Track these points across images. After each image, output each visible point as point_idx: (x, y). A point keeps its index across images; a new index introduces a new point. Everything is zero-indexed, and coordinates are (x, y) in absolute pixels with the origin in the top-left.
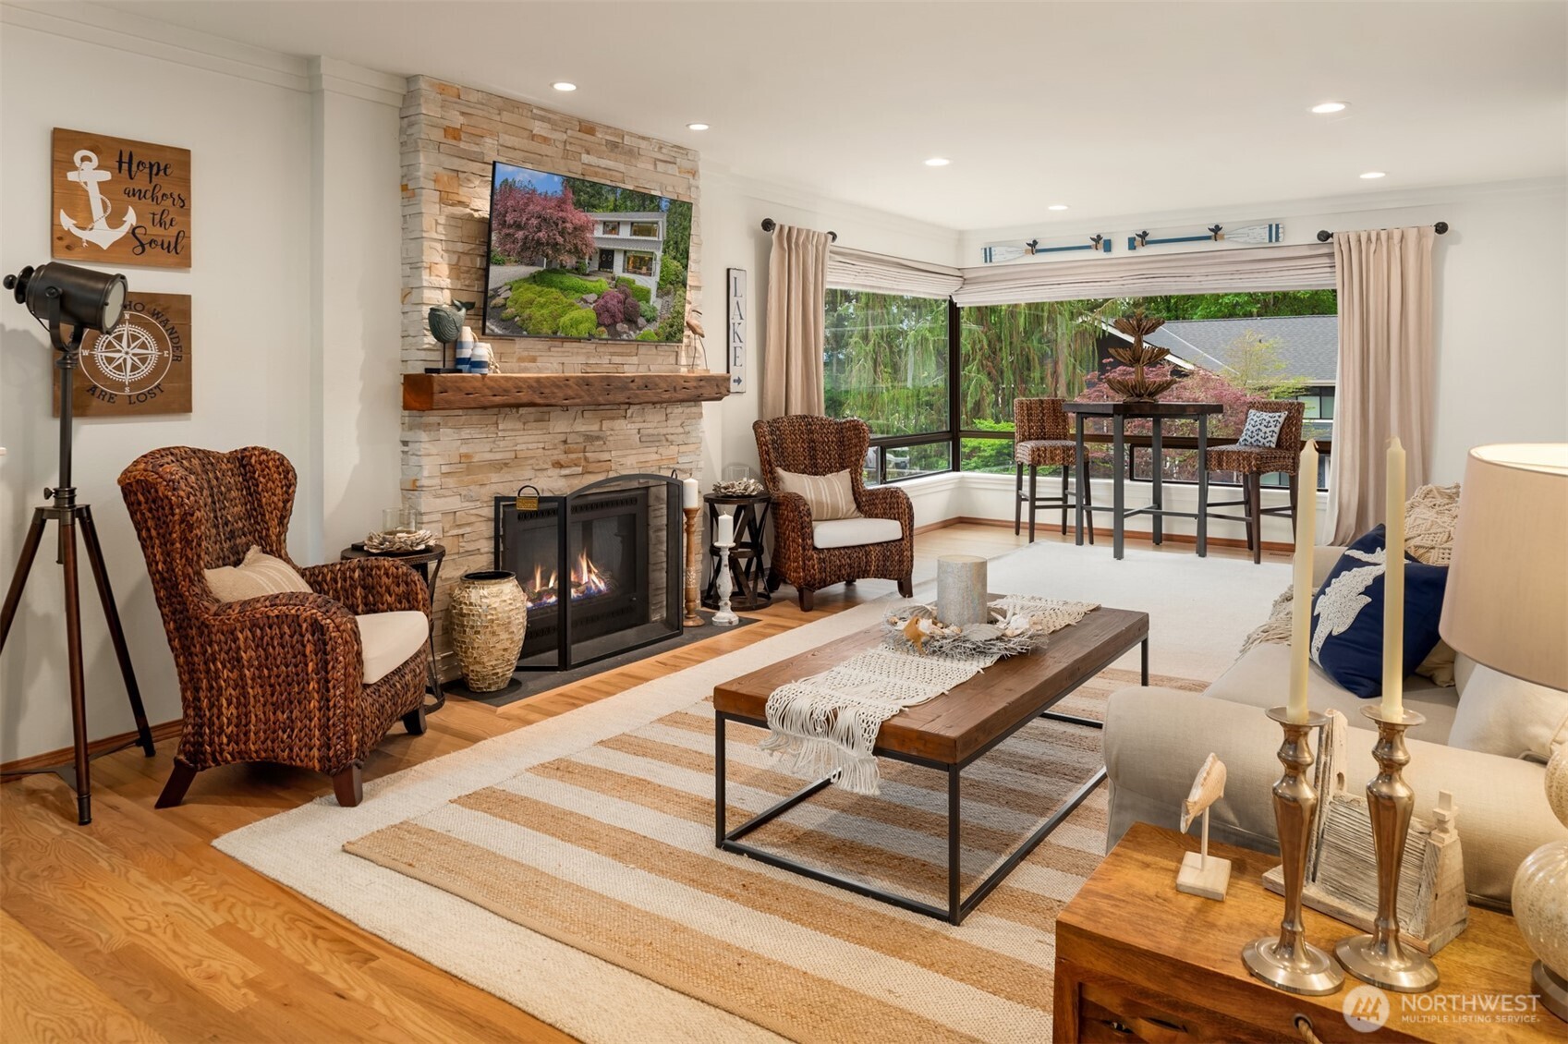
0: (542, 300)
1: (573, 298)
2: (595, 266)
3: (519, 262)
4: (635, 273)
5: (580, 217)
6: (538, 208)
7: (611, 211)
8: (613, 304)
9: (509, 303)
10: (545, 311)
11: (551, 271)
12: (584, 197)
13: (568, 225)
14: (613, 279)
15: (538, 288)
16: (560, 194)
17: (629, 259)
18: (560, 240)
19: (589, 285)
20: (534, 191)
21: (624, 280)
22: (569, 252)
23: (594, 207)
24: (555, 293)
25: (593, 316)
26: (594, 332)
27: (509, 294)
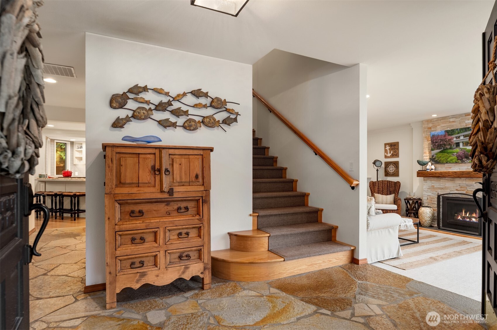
0: (443, 156)
1: (450, 155)
2: (455, 147)
3: (437, 149)
4: (466, 146)
5: (450, 137)
6: (440, 138)
7: (457, 134)
8: (461, 154)
9: (436, 158)
10: (444, 158)
11: (444, 150)
12: (450, 133)
13: (447, 140)
14: (460, 149)
15: (442, 154)
16: (444, 134)
17: (464, 143)
18: (446, 143)
19: (454, 151)
20: (439, 135)
21: (463, 148)
22: (448, 145)
23: (453, 134)
24: (446, 154)
25: (456, 158)
26: (457, 161)
27: (436, 156)
